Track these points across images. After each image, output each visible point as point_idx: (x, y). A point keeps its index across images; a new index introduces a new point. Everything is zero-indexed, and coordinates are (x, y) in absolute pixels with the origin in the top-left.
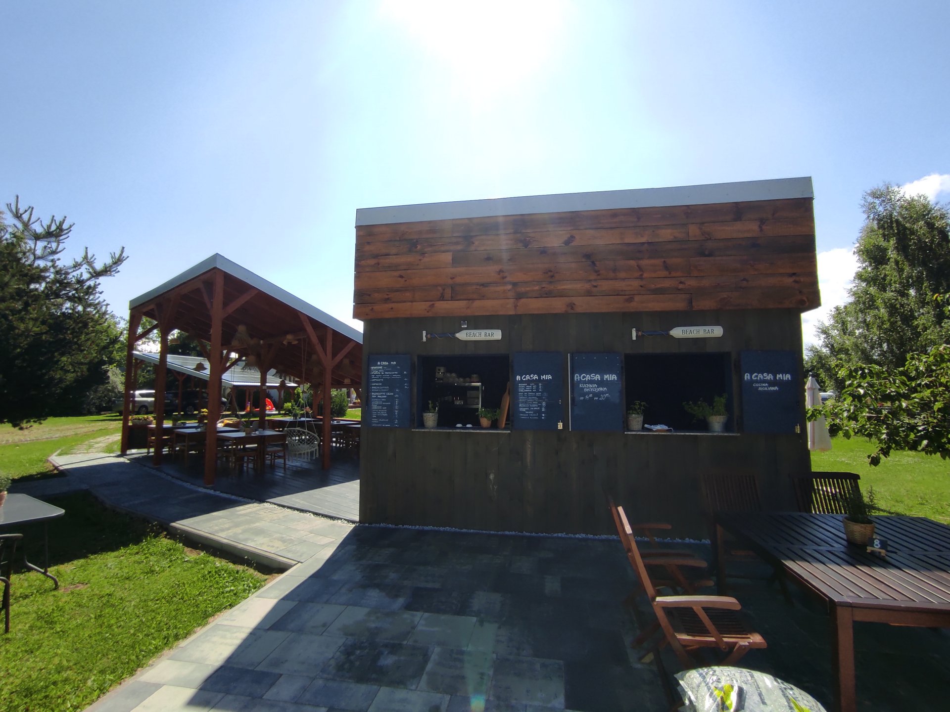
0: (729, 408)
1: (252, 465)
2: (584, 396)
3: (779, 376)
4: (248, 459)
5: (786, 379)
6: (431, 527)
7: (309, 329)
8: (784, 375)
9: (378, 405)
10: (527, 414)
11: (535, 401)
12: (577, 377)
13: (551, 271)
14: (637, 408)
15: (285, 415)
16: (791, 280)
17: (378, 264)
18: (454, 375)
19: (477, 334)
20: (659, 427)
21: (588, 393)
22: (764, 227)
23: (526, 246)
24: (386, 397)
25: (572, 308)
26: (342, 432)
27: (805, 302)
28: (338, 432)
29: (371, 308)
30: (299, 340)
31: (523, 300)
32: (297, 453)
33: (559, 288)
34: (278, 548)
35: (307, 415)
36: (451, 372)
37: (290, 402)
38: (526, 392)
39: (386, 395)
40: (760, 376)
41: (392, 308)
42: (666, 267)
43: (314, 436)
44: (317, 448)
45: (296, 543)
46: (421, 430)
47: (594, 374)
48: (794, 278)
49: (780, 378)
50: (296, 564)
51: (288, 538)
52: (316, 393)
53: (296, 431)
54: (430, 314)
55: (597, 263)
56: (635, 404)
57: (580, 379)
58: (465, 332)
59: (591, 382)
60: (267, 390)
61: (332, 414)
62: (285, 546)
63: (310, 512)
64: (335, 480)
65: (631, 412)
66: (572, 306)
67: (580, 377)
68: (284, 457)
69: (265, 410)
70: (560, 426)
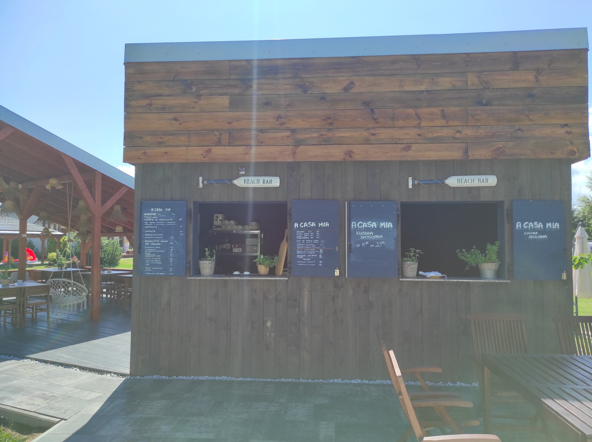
0: (500, 255)
1: (11, 319)
2: (361, 244)
3: (548, 225)
4: (5, 313)
5: (555, 228)
6: (207, 376)
7: (75, 172)
8: (553, 223)
9: (152, 253)
10: (304, 261)
11: (312, 248)
12: (354, 225)
13: (329, 118)
14: (412, 255)
15: (50, 265)
16: (563, 131)
17: (151, 105)
18: (232, 222)
19: (256, 181)
20: (432, 274)
21: (365, 241)
22: (540, 77)
23: (305, 92)
24: (160, 244)
25: (351, 156)
26: (113, 282)
27: (576, 152)
28: (109, 283)
29: (143, 151)
30: (64, 184)
31: (302, 147)
32: (62, 305)
33: (338, 135)
34: (38, 405)
35: (74, 265)
36: (229, 220)
37: (54, 251)
38: (303, 239)
39: (160, 242)
40: (531, 224)
41: (166, 153)
42: (444, 116)
43: (80, 287)
44: (85, 299)
45: (59, 399)
46: (196, 278)
47: (370, 222)
48: (566, 129)
49: (549, 227)
50: (60, 421)
51: (51, 394)
52: (84, 241)
53: (61, 282)
54: (207, 160)
55: (376, 110)
56: (410, 252)
57: (357, 226)
58: (243, 178)
59: (368, 229)
60: (28, 239)
61: (101, 263)
62: (48, 403)
63: (76, 366)
64: (105, 333)
65: (406, 259)
66: (350, 153)
67: (357, 224)
68: (47, 310)
69: (26, 260)
70: (337, 273)
